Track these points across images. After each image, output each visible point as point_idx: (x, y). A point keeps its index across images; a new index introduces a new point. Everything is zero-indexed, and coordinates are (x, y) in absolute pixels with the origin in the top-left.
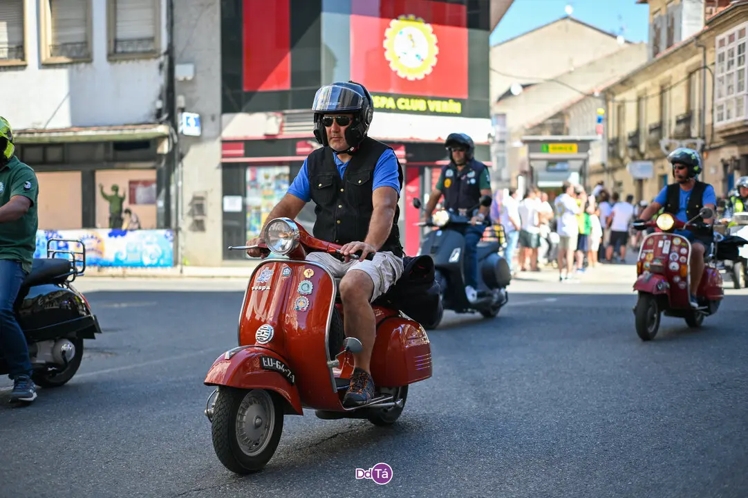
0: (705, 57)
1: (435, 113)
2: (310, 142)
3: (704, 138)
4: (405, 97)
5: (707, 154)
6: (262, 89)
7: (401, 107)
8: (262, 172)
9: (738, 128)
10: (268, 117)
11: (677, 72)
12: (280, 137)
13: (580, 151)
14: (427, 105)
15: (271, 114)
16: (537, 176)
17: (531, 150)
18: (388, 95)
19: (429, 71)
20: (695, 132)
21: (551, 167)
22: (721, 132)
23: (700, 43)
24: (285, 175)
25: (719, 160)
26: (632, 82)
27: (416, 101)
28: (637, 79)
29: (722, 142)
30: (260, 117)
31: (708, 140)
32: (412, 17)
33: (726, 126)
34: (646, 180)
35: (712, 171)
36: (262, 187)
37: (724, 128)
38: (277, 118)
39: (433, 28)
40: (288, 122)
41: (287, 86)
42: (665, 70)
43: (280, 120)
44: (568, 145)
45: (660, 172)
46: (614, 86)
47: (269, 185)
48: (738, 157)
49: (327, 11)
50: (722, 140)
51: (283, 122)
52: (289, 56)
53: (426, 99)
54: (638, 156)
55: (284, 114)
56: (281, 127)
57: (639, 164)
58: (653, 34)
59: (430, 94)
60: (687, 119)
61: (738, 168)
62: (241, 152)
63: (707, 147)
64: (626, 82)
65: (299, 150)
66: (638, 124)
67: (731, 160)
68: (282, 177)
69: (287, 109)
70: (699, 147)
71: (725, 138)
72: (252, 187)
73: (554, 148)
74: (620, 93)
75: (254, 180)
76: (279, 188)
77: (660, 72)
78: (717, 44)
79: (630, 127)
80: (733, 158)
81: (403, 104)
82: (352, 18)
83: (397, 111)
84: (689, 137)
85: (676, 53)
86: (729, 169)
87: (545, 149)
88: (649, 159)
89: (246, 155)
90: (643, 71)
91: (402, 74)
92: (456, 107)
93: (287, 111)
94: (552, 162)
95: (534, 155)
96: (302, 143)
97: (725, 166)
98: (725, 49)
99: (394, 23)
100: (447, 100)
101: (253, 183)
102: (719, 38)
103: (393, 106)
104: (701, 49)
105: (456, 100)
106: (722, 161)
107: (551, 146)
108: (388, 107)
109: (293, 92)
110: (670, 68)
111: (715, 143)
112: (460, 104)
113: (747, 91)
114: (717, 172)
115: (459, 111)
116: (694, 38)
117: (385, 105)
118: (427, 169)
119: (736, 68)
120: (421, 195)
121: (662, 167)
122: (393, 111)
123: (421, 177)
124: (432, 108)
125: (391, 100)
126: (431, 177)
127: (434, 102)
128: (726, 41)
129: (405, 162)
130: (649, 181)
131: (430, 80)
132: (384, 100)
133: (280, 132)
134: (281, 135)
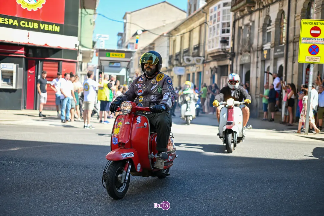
0: (206, 18)
1: (44, 31)
3: (204, 57)
4: (25, 20)
5: (205, 65)
7: (23, 26)
9: (216, 52)
11: (195, 24)
13: (126, 57)
14: (39, 26)
16: (104, 69)
17: (100, 55)
18: (14, 18)
19: (41, 7)
20: (201, 54)
21: (111, 65)
22: (210, 54)
23: (204, 11)
25: (209, 68)
26: (179, 29)
27: (32, 23)
28: (181, 28)
29: (211, 59)
31: (206, 57)
33: (212, 51)
34: (182, 76)
35: (207, 73)
37: (210, 52)
42: (191, 24)
44: (121, 54)
45: (187, 72)
46: (172, 31)
48: (217, 67)
50: (211, 58)
53: (39, 23)
54: (179, 65)
58: (189, 8)
59: (41, 20)
60: (198, 48)
61: (216, 72)
63: (205, 61)
64: (176, 29)
66: (181, 49)
67: (214, 68)
70: (201, 61)
71: (212, 57)
73: (113, 55)
74: (175, 34)
77: (190, 25)
78: (210, 11)
79: (177, 50)
80: (215, 67)
81: (23, 24)
83: (20, 27)
84: (198, 56)
85: (195, 16)
86: (213, 72)
87: (108, 55)
88: (183, 66)
90: (184, 23)
92: (58, 29)
94: (112, 62)
95: (102, 58)
97: (212, 71)
98: (213, 14)
100: (52, 24)
102: (211, 8)
104: (205, 14)
105: (57, 25)
106: (211, 68)
107: (111, 53)
108: (14, 24)
111: (208, 59)
112: (59, 27)
113: (221, 34)
114: (209, 73)
115: (58, 31)
116: (202, 9)
117: (12, 24)
118: (40, 61)
119: (217, 23)
120: (36, 76)
121: (188, 70)
122: (17, 27)
123: (36, 66)
124: (42, 28)
125: (16, 21)
126: (43, 66)
127: (44, 25)
128: (213, 10)
129: (23, 56)
130: (183, 76)
131: (41, 12)
132: (11, 21)
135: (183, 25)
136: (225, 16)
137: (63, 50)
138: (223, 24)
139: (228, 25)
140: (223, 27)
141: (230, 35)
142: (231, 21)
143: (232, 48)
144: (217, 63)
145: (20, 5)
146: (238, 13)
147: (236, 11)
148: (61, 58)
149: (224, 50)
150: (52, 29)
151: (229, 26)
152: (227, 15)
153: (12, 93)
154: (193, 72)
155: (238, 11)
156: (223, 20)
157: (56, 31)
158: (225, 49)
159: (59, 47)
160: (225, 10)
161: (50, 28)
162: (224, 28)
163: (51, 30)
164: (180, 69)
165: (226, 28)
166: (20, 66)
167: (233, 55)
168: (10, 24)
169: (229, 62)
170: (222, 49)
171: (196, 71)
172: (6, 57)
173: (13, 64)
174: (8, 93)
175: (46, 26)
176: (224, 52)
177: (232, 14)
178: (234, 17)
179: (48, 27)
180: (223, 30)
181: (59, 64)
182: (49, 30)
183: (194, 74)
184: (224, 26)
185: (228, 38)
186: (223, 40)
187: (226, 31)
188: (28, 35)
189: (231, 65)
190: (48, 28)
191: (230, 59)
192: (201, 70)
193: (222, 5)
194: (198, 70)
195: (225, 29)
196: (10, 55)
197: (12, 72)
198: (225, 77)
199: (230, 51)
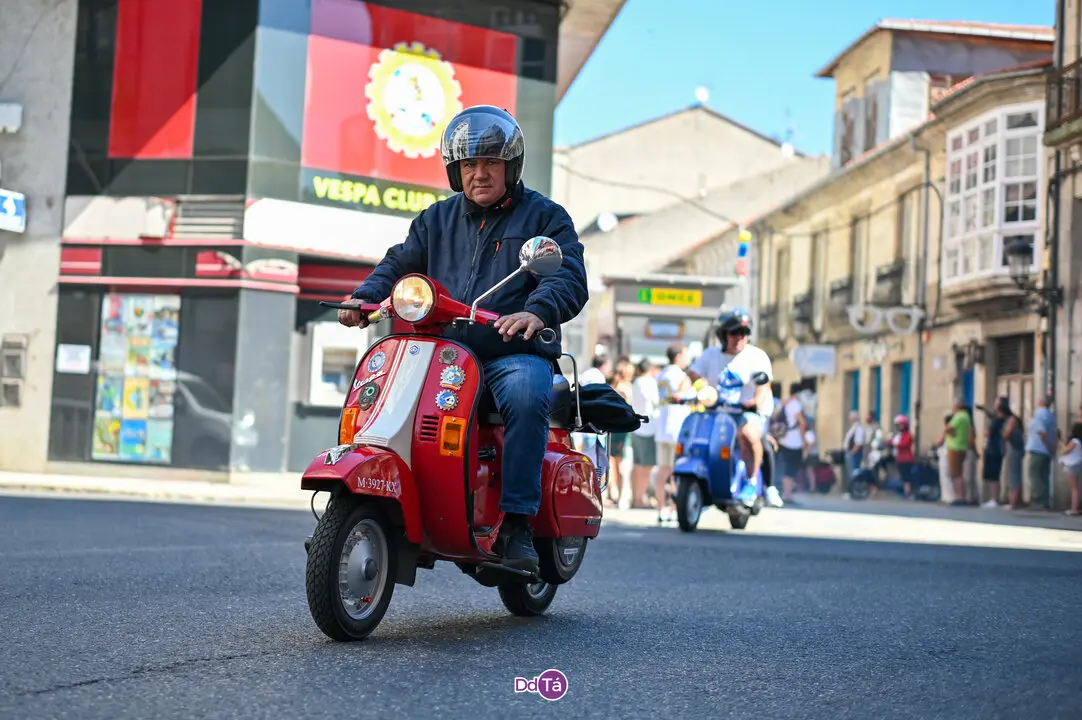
0: (928, 168)
2: (220, 254)
3: (923, 307)
4: (399, 186)
5: (929, 338)
6: (140, 156)
7: (391, 204)
8: (131, 303)
9: (984, 289)
10: (148, 208)
11: (881, 192)
12: (168, 242)
13: (705, 303)
15: (155, 200)
17: (618, 298)
18: (368, 181)
20: (908, 297)
21: (655, 330)
22: (953, 296)
23: (919, 143)
24: (172, 312)
25: (949, 345)
26: (804, 208)
27: (419, 194)
28: (812, 204)
29: (955, 314)
30: (134, 205)
31: (931, 310)
32: (418, 47)
33: (962, 284)
34: (823, 378)
35: (937, 364)
36: (131, 330)
37: (958, 289)
38: (165, 208)
39: (456, 70)
40: (184, 216)
41: (186, 152)
42: (859, 190)
43: (169, 213)
44: (686, 293)
45: (848, 365)
46: (772, 215)
47: (143, 327)
48: (981, 341)
49: (269, 25)
50: (954, 310)
51: (175, 215)
52: (194, 98)
54: (810, 337)
55: (178, 202)
56: (171, 226)
57: (812, 350)
58: (842, 130)
60: (895, 273)
61: (981, 361)
62: (97, 265)
63: (929, 323)
64: (792, 210)
65: (201, 267)
66: (812, 281)
67: (969, 347)
68: (167, 315)
69: (184, 192)
70: (915, 322)
71: (959, 307)
72: (109, 329)
73: (661, 297)
74: (784, 227)
75: (117, 317)
76: (160, 334)
78: (949, 145)
79: (797, 287)
80: (974, 343)
81: (394, 198)
82: (311, 39)
83: (383, 209)
84: (898, 303)
86: (966, 361)
87: (644, 298)
88: (828, 343)
89: (104, 272)
90: (824, 189)
91: (395, 146)
93: (184, 198)
94: (655, 320)
95: (624, 307)
96: (207, 254)
97: (960, 356)
98: (962, 155)
99: (386, 55)
101: (112, 324)
102: (952, 134)
103: (376, 202)
104: (922, 155)
106: (955, 347)
107: (655, 291)
108: (366, 201)
109: (195, 163)
110: (868, 185)
111: (942, 315)
113: (1000, 225)
114: (944, 366)
116: (911, 136)
117: (362, 199)
119: (981, 186)
121: (851, 357)
122: (375, 209)
125: (373, 189)
128: (965, 140)
130: (827, 381)
132: (360, 189)
133: (169, 234)
134: (170, 238)
136: (1016, 162)
138: (1010, 189)
139: (1031, 192)
140: (1007, 200)
141: (1036, 228)
142: (1042, 178)
143: (1045, 272)
144: (983, 329)
146: (1075, 148)
147: (1064, 145)
149: (1023, 282)
151: (1033, 196)
152: (1021, 157)
154: (871, 362)
155: (1073, 144)
156: (1008, 174)
158: (1025, 277)
160: (1017, 140)
162: (1012, 204)
164: (817, 354)
165: (1020, 203)
167: (1054, 297)
168: (356, 200)
169: (1040, 322)
170: (1015, 278)
171: (884, 359)
176: (1021, 286)
177: (1042, 154)
178: (1053, 164)
180: (1007, 209)
183: (876, 370)
184: (1012, 196)
185: (1031, 238)
186: (1015, 243)
187: (1020, 214)
189: (1045, 334)
191: (1043, 313)
192: (911, 353)
193: (1002, 124)
194: (896, 356)
195: (1017, 208)
197: (354, 354)
198: (1020, 376)
199: (1040, 285)
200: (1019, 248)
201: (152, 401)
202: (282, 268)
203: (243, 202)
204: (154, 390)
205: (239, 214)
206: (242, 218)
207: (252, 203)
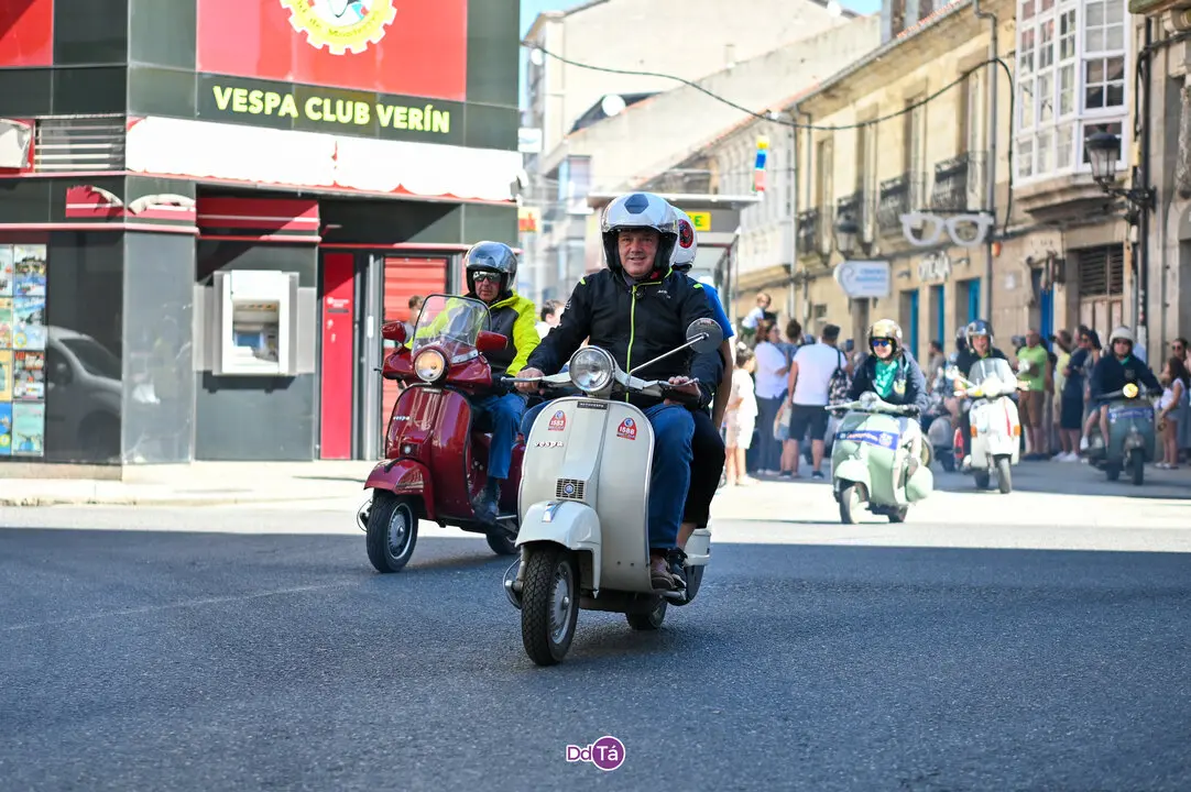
0: (995, 39)
1: (391, 133)
2: (96, 188)
3: (992, 213)
4: (324, 93)
5: (1000, 247)
7: (314, 116)
9: (1062, 191)
11: (940, 68)
12: (27, 174)
14: (373, 113)
15: (8, 122)
18: (283, 89)
19: (377, 35)
20: (974, 202)
22: (1027, 199)
23: (983, 8)
24: (36, 264)
25: (1023, 260)
26: (848, 89)
27: (348, 104)
28: (858, 85)
29: (1031, 221)
31: (1001, 216)
33: (1038, 185)
34: (875, 300)
35: (1010, 284)
37: (1032, 192)
38: (21, 132)
40: (46, 141)
41: (46, 59)
42: (913, 69)
43: (27, 137)
45: (904, 284)
46: (808, 99)
48: (1061, 254)
50: (1028, 216)
51: (34, 141)
53: (370, 99)
54: (859, 250)
55: (38, 123)
56: (31, 154)
57: (860, 267)
59: (380, 89)
60: (957, 172)
61: (1061, 280)
63: (999, 233)
64: (832, 91)
65: (71, 207)
66: (860, 180)
67: (1047, 261)
68: (30, 268)
69: (44, 111)
70: (982, 231)
71: (1033, 212)
74: (823, 114)
76: (24, 293)
77: (906, 73)
78: (1019, 12)
79: (842, 187)
80: (1052, 256)
81: (318, 109)
83: (304, 124)
84: (963, 209)
86: (1043, 278)
88: (881, 258)
90: (870, 65)
91: (316, 41)
92: (442, 122)
93: (44, 117)
96: (79, 189)
97: (1036, 273)
98: (1034, 24)
100: (420, 104)
103: (295, 115)
104: (988, 23)
105: (440, 106)
106: (1029, 260)
108: (282, 113)
109: (57, 71)
110: (924, 63)
111: (1014, 224)
112: (446, 114)
113: (1080, 111)
114: (1018, 286)
115: (445, 129)
117: (276, 110)
118: (372, 258)
119: (1058, 63)
120: (357, 318)
121: (908, 274)
122: (293, 124)
123: (358, 276)
124: (385, 122)
125: (289, 99)
126: (383, 279)
127: (390, 108)
128: (1038, 5)
129: (317, 238)
130: (879, 304)
131: (380, 56)
132: (272, 99)
133: (29, 165)
134: (30, 170)
135: (868, 69)
136: (1098, 33)
137: (463, 207)
138: (1092, 66)
139: (1116, 69)
140: (1089, 80)
141: (1123, 115)
142: (1130, 50)
143: (1135, 168)
144: (1062, 239)
145: (304, 34)
146: (1168, 15)
147: (1156, 12)
148: (458, 241)
149: (1107, 182)
150: (422, 122)
151: (1120, 75)
152: (1105, 26)
153: (278, 393)
154: (932, 282)
155: (1165, 11)
156: (1089, 48)
157: (435, 129)
158: (1111, 176)
159: (449, 195)
160: (1100, 5)
161: (415, 119)
162: (1095, 84)
163: (420, 127)
164: (867, 271)
165: (1105, 84)
166: (304, 282)
167: (1145, 201)
168: (268, 111)
169: (1128, 232)
170: (1098, 179)
171: (947, 276)
172: (249, 245)
173: (277, 273)
174: (260, 394)
175: (400, 111)
176: (1105, 188)
177: (1129, 22)
178: (1142, 33)
179: (407, 114)
180: (1088, 90)
181: (448, 268)
182: (411, 127)
183: (938, 289)
184: (1094, 74)
185: (1118, 127)
186: (1098, 134)
187: (1105, 98)
188: (333, 154)
189: (1134, 245)
190: (407, 121)
191: (1132, 220)
192: (978, 269)
194: (961, 273)
195: (1102, 88)
196: (264, 238)
197: (273, 308)
198: (1107, 296)
199: (1128, 185)
200: (1103, 141)
201: (16, 377)
202: (177, 204)
203: (123, 119)
204: (19, 364)
205: (120, 137)
206: (124, 142)
207: (134, 123)
